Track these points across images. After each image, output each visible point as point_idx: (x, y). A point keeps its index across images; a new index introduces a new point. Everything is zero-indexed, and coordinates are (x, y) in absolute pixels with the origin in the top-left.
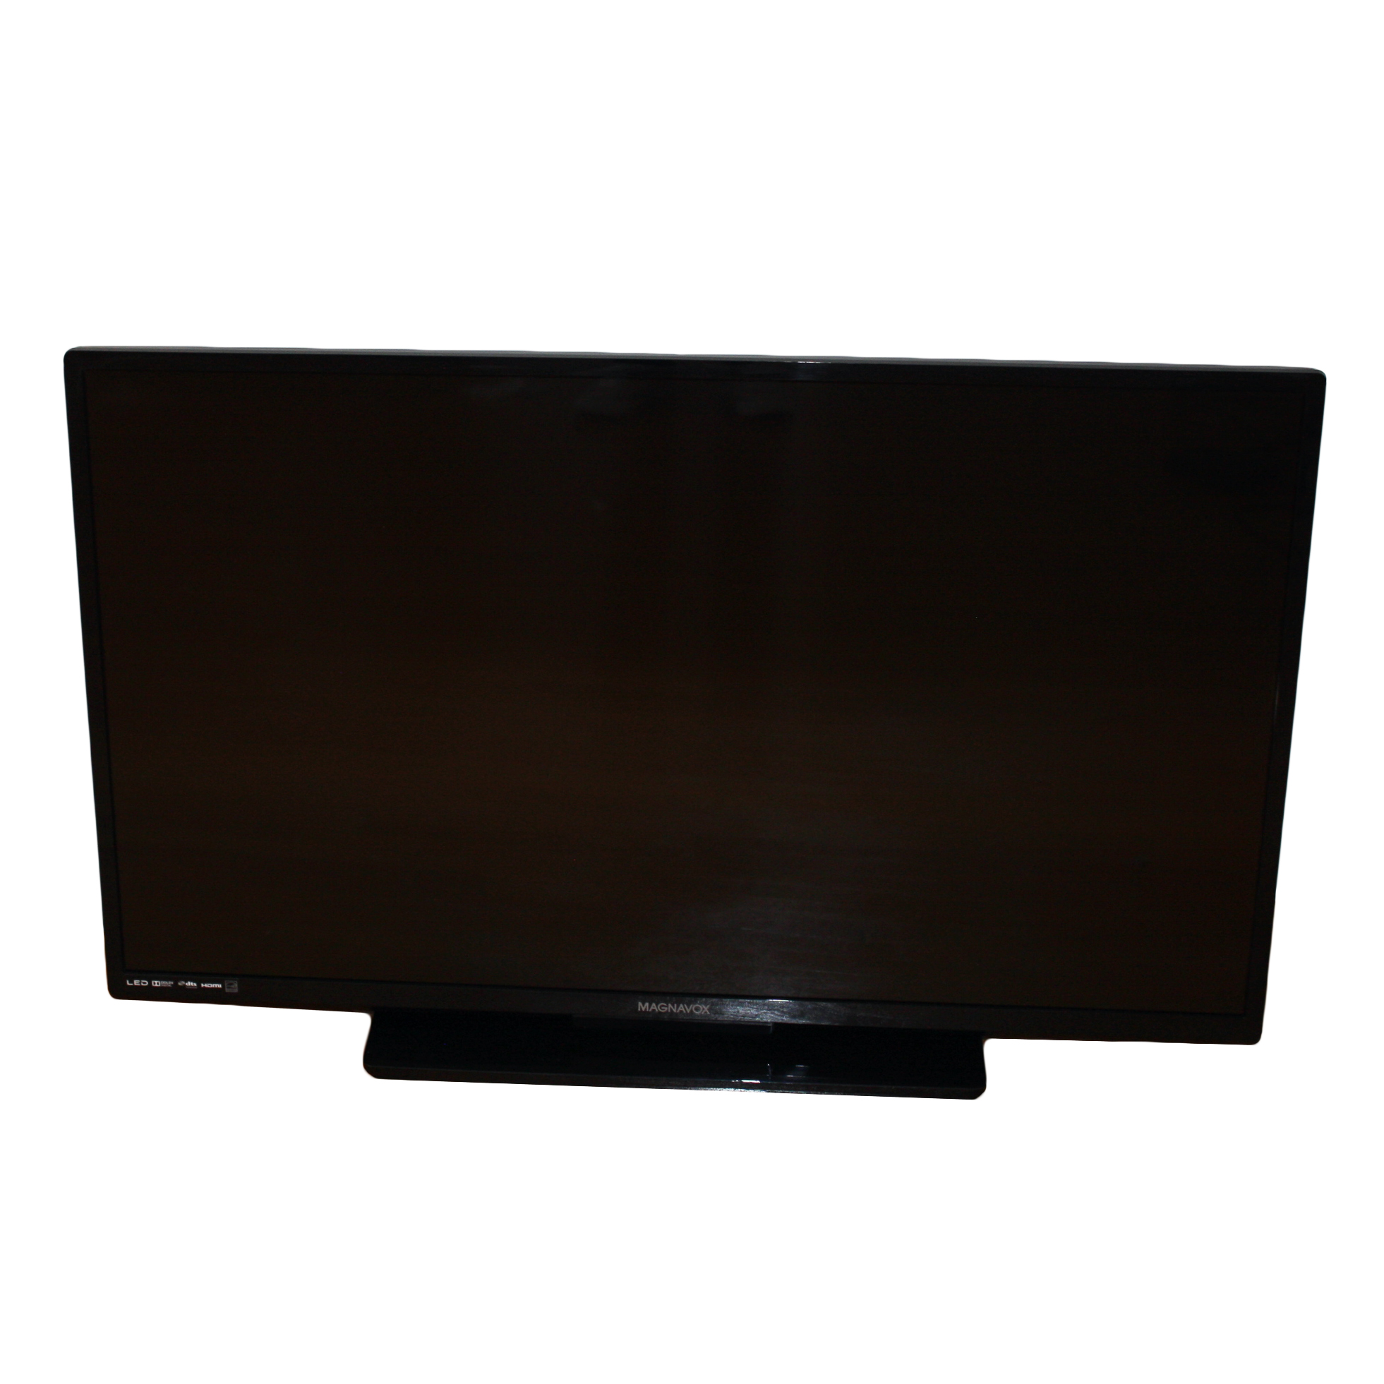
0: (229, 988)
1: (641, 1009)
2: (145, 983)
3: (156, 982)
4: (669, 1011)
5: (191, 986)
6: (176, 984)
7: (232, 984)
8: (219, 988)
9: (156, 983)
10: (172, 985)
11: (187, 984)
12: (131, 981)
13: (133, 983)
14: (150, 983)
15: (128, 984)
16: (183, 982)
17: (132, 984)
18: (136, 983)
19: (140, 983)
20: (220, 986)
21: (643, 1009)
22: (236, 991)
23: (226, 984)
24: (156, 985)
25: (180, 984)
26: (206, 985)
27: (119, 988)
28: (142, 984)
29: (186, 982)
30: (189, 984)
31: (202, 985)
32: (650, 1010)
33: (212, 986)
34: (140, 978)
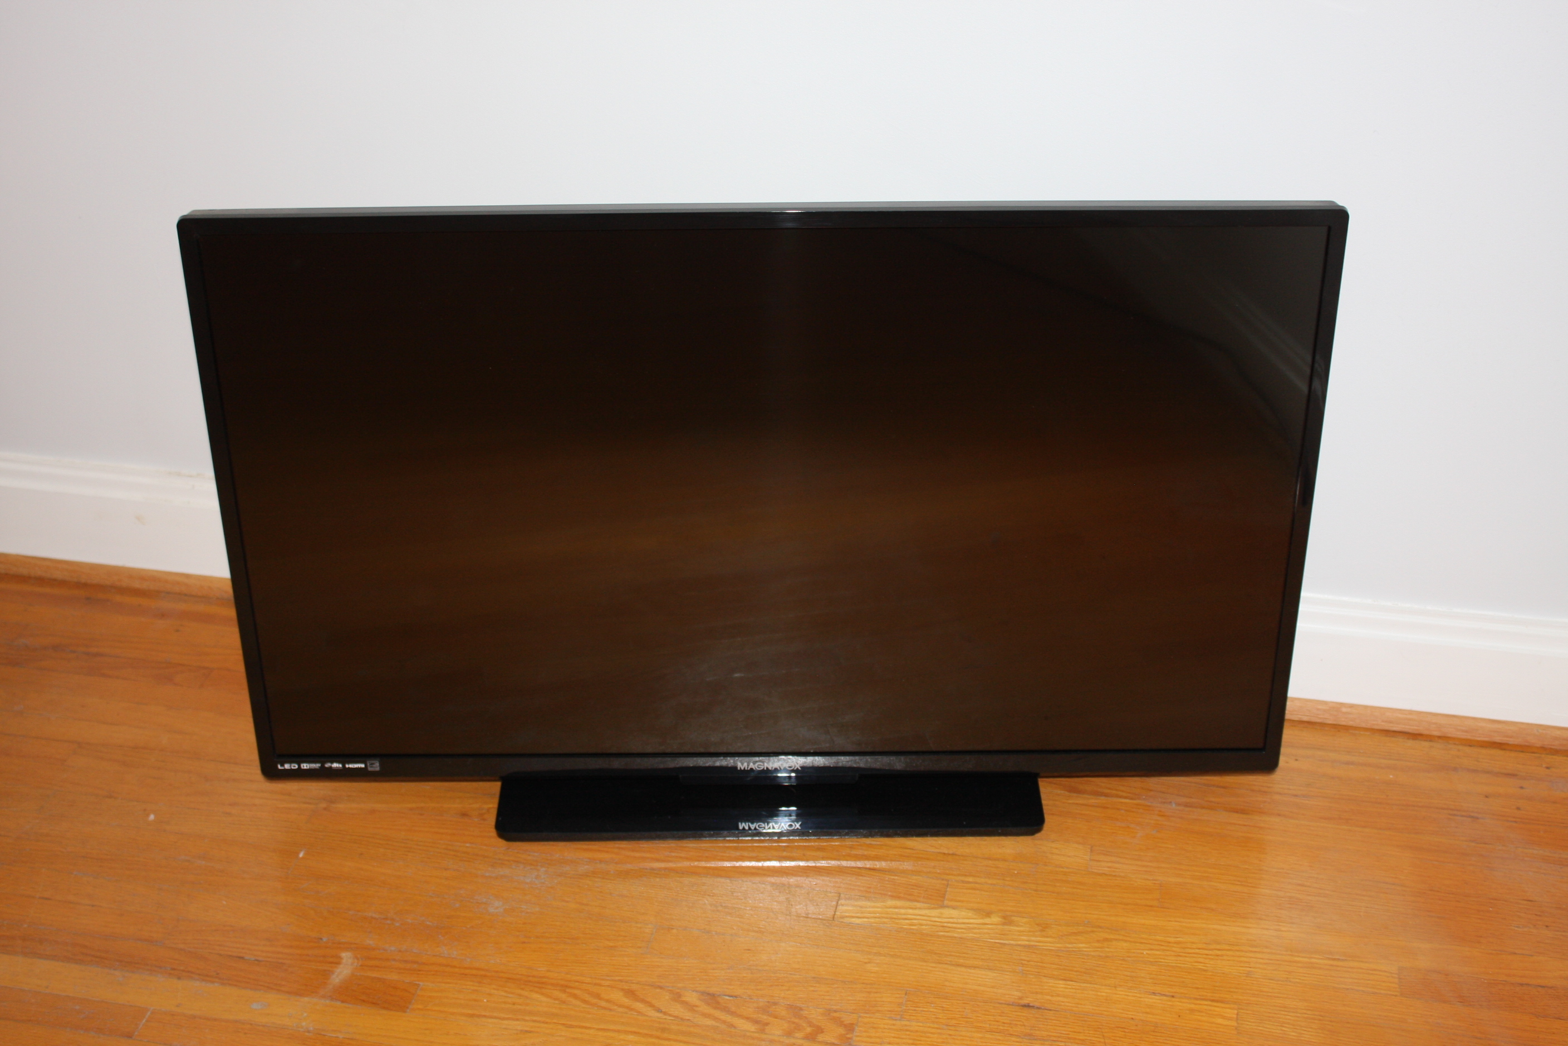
0: (372, 767)
1: (740, 768)
2: (295, 766)
4: (765, 769)
5: (337, 767)
6: (323, 766)
7: (373, 763)
8: (363, 768)
9: (305, 766)
10: (319, 766)
11: (333, 766)
12: (282, 765)
13: (284, 766)
15: (279, 767)
16: (330, 764)
17: (282, 768)
18: (287, 766)
20: (363, 766)
21: (742, 768)
22: (378, 769)
23: (368, 764)
24: (305, 768)
27: (270, 771)
28: (293, 768)
29: (332, 763)
30: (335, 765)
31: (347, 766)
32: (749, 769)
33: (356, 766)
34: (290, 762)
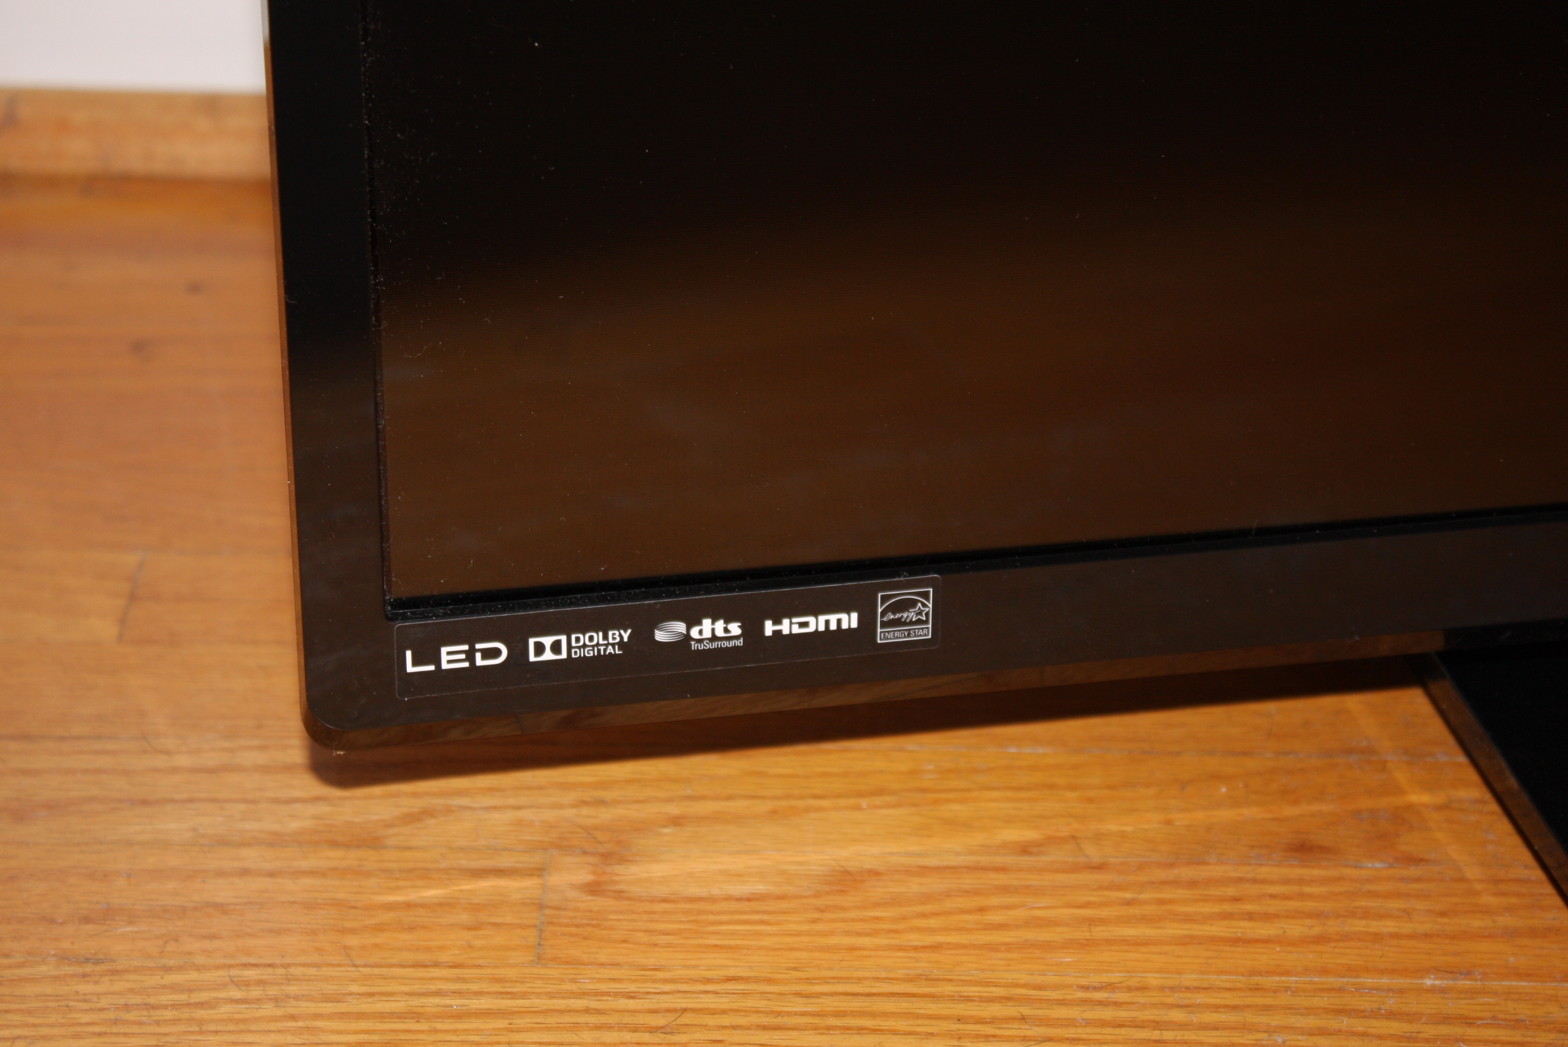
3: (548, 641)
7: (907, 605)
10: (621, 644)
11: (694, 633)
12: (428, 654)
13: (438, 662)
14: (518, 652)
16: (680, 627)
19: (470, 656)
20: (850, 620)
22: (925, 633)
25: (660, 636)
26: (785, 627)
28: (479, 662)
29: (693, 621)
30: (707, 628)
31: (769, 628)
33: (816, 624)
